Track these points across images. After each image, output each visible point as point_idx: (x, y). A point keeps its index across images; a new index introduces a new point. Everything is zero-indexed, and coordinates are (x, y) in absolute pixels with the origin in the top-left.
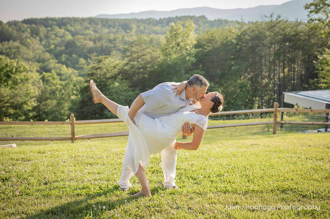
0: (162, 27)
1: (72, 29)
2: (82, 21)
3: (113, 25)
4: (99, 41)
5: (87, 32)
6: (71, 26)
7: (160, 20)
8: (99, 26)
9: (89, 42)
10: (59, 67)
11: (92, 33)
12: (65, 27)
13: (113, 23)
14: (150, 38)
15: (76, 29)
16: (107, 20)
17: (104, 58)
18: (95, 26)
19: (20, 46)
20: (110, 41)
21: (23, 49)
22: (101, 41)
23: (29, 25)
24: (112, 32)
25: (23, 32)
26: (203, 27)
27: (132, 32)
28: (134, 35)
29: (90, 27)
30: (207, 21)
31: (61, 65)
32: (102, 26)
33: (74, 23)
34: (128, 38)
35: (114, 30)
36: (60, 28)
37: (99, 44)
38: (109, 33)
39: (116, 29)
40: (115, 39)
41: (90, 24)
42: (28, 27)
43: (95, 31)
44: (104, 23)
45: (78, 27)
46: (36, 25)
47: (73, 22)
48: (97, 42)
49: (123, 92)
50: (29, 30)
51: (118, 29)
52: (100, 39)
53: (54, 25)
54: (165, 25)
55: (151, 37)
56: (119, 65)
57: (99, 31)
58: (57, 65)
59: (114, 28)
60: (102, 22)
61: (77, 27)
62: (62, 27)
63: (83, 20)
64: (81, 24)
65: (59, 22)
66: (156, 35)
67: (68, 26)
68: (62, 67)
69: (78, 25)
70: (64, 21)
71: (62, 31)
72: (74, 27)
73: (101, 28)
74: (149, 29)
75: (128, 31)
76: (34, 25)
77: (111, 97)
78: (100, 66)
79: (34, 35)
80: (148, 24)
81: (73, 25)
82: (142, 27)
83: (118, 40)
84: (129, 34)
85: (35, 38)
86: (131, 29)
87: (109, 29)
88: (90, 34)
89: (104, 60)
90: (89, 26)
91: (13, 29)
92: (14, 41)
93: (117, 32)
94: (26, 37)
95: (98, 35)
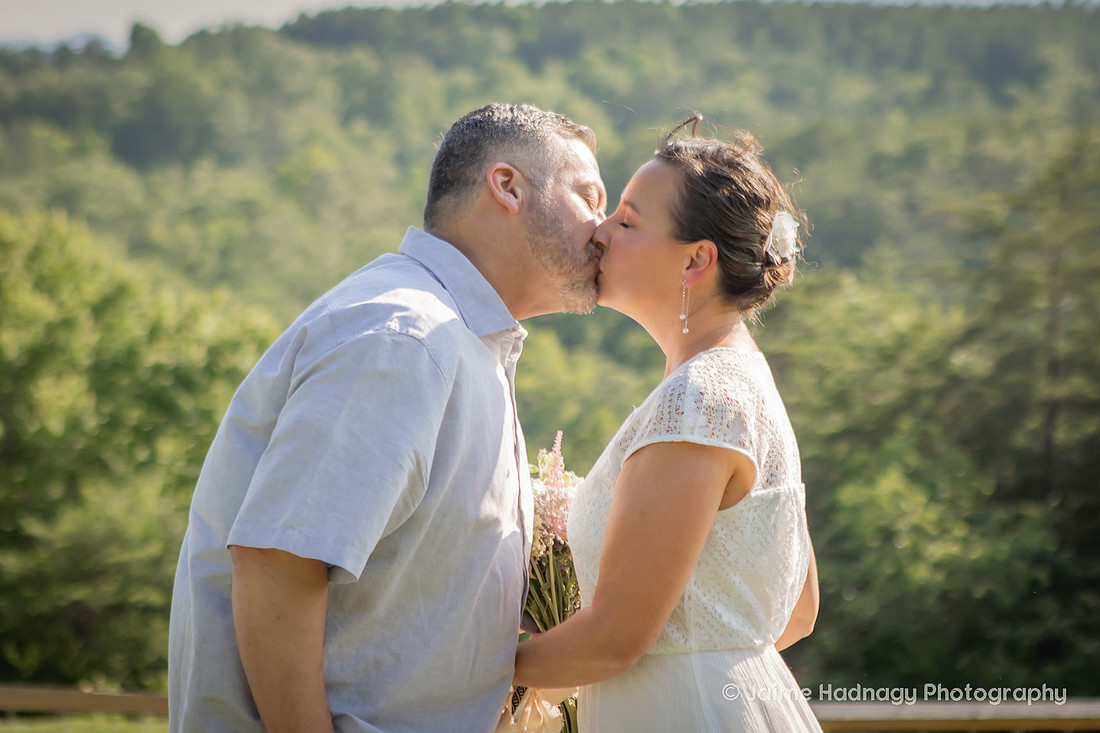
1: (618, 79)
2: (685, 28)
3: (903, 51)
5: (723, 98)
6: (612, 57)
8: (807, 60)
12: (571, 67)
15: (640, 81)
18: (778, 56)
19: (268, 200)
20: (878, 167)
21: (284, 221)
23: (330, 58)
25: (291, 100)
29: (744, 67)
34: (1013, 143)
35: (916, 83)
36: (536, 71)
38: (875, 108)
40: (914, 157)
41: (744, 40)
42: (324, 71)
43: (780, 97)
44: (846, 34)
45: (659, 66)
46: (375, 50)
50: (328, 89)
51: (939, 75)
53: (497, 53)
61: (650, 67)
62: (552, 65)
63: (696, 16)
64: (680, 42)
65: (533, 36)
67: (593, 61)
69: (657, 55)
70: (565, 22)
72: (633, 65)
75: (1015, 90)
76: (361, 56)
79: (360, 127)
83: (935, 163)
85: (364, 143)
87: (881, 74)
90: (738, 56)
91: (225, 84)
92: (227, 160)
93: (932, 98)
94: (310, 138)
95: (792, 123)
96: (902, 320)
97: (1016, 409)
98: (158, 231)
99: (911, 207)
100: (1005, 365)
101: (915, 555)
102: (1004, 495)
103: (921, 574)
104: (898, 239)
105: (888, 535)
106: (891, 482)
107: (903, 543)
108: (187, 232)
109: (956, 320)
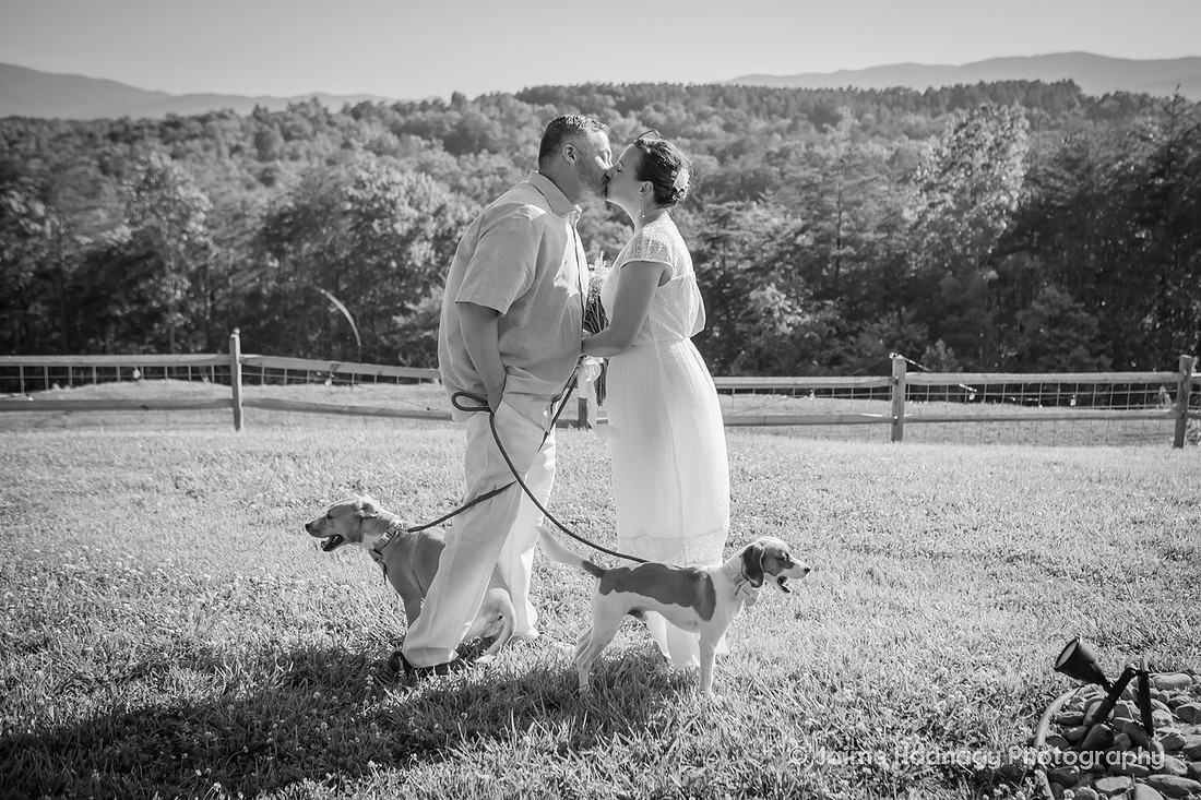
0: (934, 115)
1: (660, 118)
2: (688, 96)
3: (781, 109)
4: (736, 157)
5: (704, 127)
6: (657, 109)
7: (926, 93)
8: (739, 111)
9: (706, 159)
10: (615, 231)
11: (716, 130)
12: (639, 113)
13: (783, 102)
14: (891, 148)
15: (670, 119)
16: (764, 93)
17: (738, 209)
18: (727, 110)
19: (509, 168)
20: (769, 158)
22: (741, 157)
23: (538, 108)
24: (778, 130)
25: (520, 127)
26: (1065, 117)
27: (838, 130)
28: (845, 140)
29: (713, 114)
30: (1080, 97)
31: (619, 224)
32: (748, 112)
33: (667, 102)
34: (825, 148)
35: (784, 123)
36: (624, 115)
37: (735, 166)
38: (769, 133)
39: (788, 121)
40: (784, 154)
41: (714, 103)
42: (534, 114)
43: (728, 128)
44: (756, 101)
45: (678, 112)
46: (556, 106)
47: (664, 96)
48: (730, 157)
49: (789, 313)
50: (536, 121)
51: (795, 119)
52: (738, 150)
53: (608, 106)
54: (943, 108)
55: (895, 148)
56: (785, 233)
57: (740, 126)
58: (610, 224)
59: (784, 116)
60: (750, 100)
61: (673, 113)
62: (632, 113)
63: (693, 91)
64: (685, 103)
65: (623, 99)
66: (913, 142)
67: (649, 111)
68: (621, 230)
69: (676, 108)
70: (639, 94)
71: (631, 122)
72: (666, 112)
73: (745, 115)
74: (891, 121)
75: (825, 125)
76: (550, 107)
77: (752, 326)
78: (723, 232)
80: (890, 107)
81: (662, 104)
82: (869, 116)
83: (793, 156)
84: (829, 137)
86: (835, 120)
87: (771, 118)
88: (711, 135)
89: (738, 216)
90: (712, 109)
91: (492, 118)
92: (493, 152)
93: (792, 129)
94: (528, 142)
95: (733, 138)
96: (776, 221)
97: (824, 260)
98: (464, 182)
99: (782, 175)
100: (818, 241)
101: (780, 320)
102: (818, 296)
103: (784, 329)
104: (776, 188)
105: (770, 312)
106: (771, 289)
107: (777, 315)
108: (476, 180)
109: (799, 222)
